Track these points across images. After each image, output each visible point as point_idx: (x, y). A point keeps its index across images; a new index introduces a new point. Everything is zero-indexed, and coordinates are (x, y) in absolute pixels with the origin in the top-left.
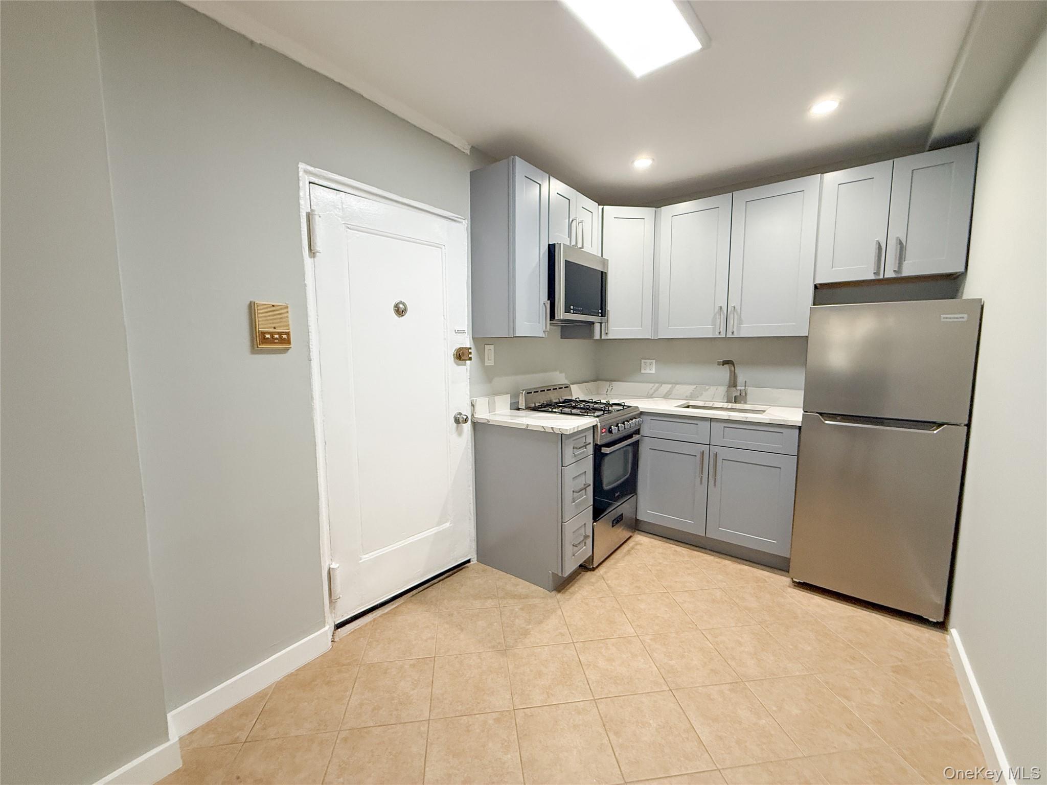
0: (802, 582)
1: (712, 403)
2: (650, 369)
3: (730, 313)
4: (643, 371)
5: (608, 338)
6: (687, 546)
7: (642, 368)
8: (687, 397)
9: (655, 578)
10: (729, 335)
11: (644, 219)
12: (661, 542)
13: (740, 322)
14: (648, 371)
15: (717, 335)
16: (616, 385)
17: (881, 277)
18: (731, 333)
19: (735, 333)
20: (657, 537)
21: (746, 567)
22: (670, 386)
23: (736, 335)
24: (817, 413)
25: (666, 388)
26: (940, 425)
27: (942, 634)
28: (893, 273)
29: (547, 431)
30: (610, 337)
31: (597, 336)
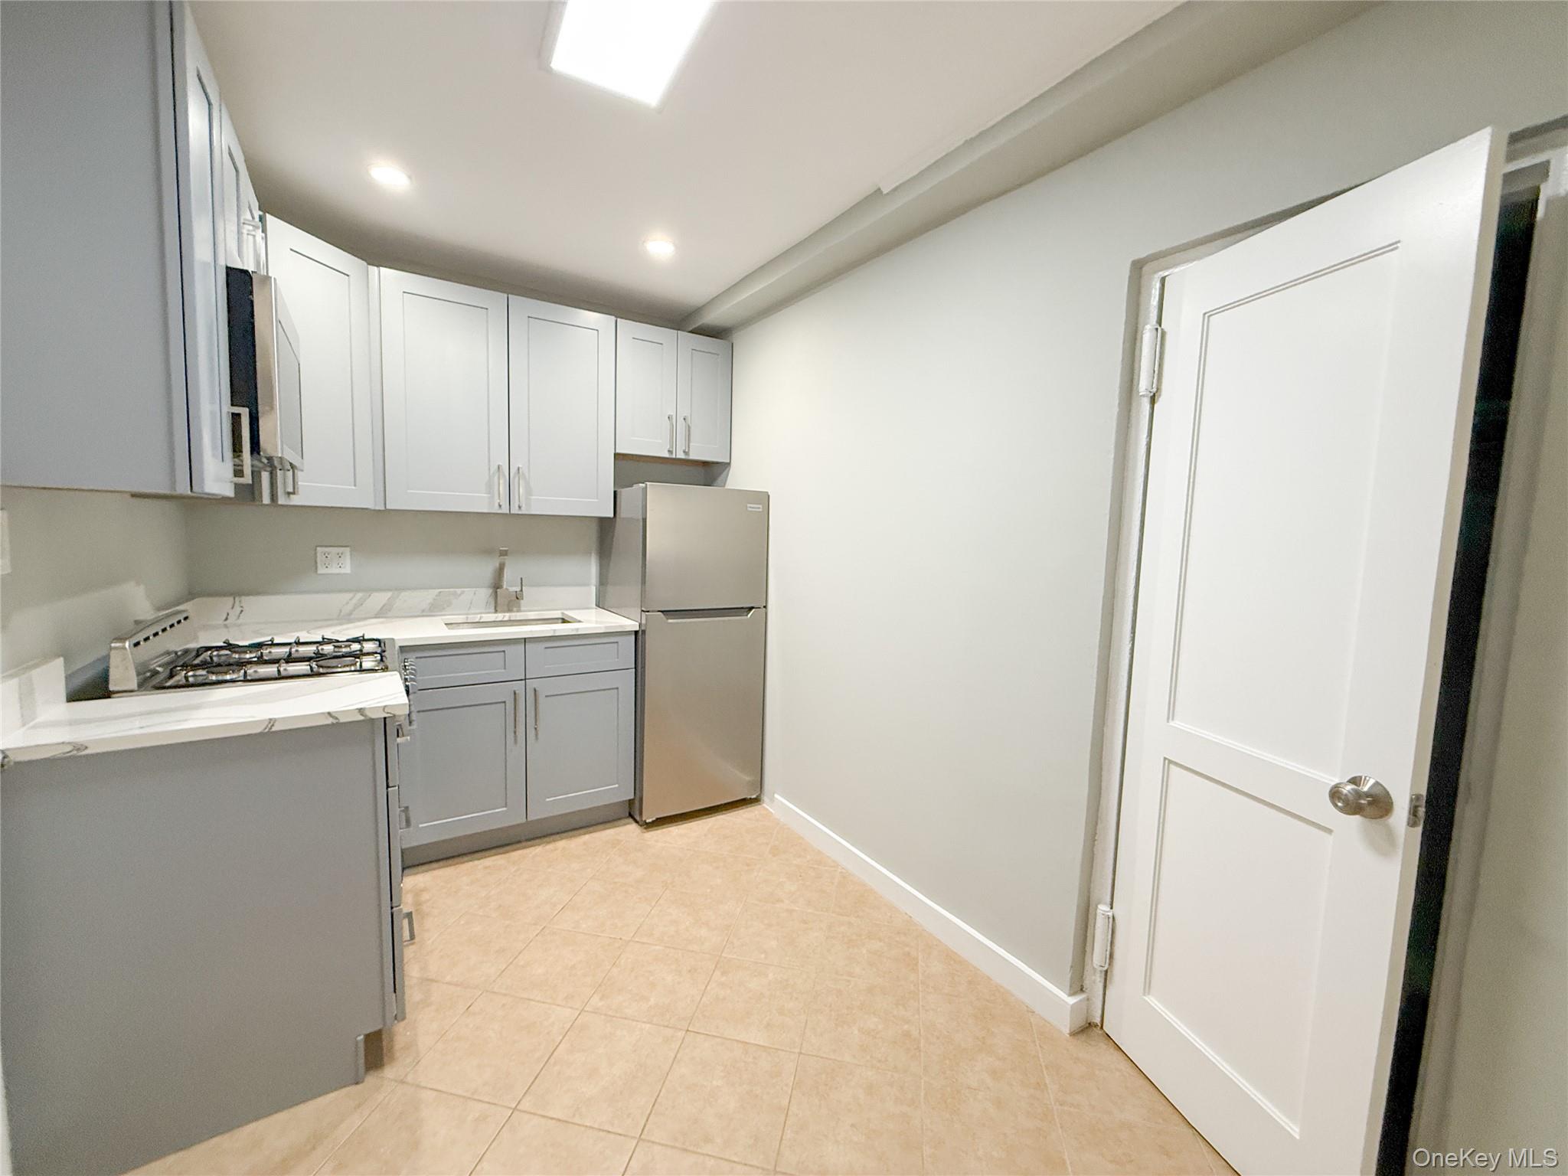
0: (654, 819)
1: (479, 616)
2: (340, 565)
3: (514, 478)
4: (320, 571)
5: (292, 503)
6: (493, 851)
7: (319, 565)
8: (423, 611)
9: (507, 922)
10: (515, 510)
11: (348, 275)
12: (453, 868)
13: (529, 492)
14: (334, 570)
15: (496, 510)
16: (250, 603)
17: (674, 457)
18: (517, 508)
19: (523, 508)
20: (435, 865)
21: (587, 837)
22: (389, 594)
23: (524, 511)
24: (659, 611)
25: (379, 599)
26: (751, 608)
27: (759, 806)
28: (667, 452)
29: (342, 721)
30: (295, 500)
31: (266, 500)
